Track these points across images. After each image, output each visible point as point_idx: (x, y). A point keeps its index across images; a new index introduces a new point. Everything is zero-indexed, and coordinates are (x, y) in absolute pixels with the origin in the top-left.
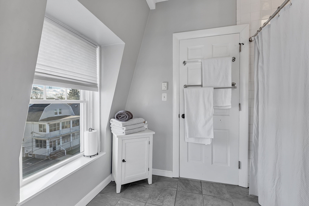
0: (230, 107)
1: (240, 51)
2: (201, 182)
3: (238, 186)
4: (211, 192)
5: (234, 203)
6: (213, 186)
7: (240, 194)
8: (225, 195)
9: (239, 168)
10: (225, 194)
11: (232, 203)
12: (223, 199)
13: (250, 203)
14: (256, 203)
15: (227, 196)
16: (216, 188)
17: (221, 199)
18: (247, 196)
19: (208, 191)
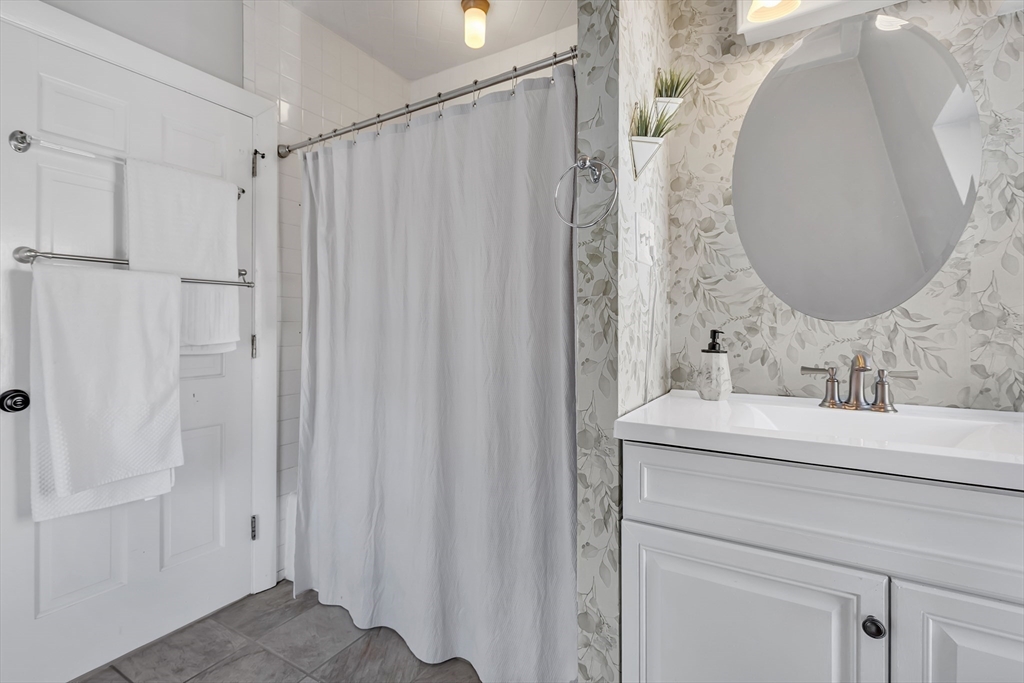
0: (233, 348)
1: (254, 173)
2: (113, 667)
3: (250, 595)
4: (179, 671)
5: (268, 648)
6: (177, 647)
7: (269, 614)
8: (230, 645)
9: (254, 537)
10: (229, 642)
11: (264, 650)
12: (234, 660)
13: (304, 615)
14: (316, 607)
15: (239, 642)
16: (187, 646)
17: (227, 664)
18: (289, 606)
19: (167, 675)
